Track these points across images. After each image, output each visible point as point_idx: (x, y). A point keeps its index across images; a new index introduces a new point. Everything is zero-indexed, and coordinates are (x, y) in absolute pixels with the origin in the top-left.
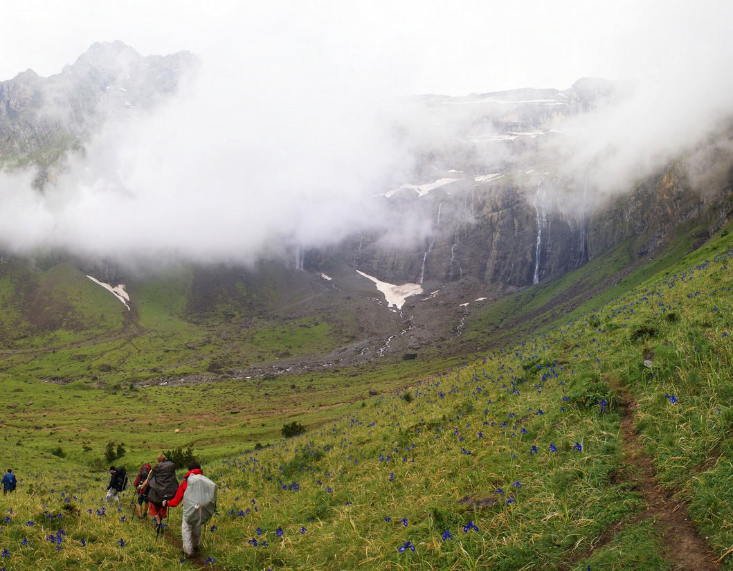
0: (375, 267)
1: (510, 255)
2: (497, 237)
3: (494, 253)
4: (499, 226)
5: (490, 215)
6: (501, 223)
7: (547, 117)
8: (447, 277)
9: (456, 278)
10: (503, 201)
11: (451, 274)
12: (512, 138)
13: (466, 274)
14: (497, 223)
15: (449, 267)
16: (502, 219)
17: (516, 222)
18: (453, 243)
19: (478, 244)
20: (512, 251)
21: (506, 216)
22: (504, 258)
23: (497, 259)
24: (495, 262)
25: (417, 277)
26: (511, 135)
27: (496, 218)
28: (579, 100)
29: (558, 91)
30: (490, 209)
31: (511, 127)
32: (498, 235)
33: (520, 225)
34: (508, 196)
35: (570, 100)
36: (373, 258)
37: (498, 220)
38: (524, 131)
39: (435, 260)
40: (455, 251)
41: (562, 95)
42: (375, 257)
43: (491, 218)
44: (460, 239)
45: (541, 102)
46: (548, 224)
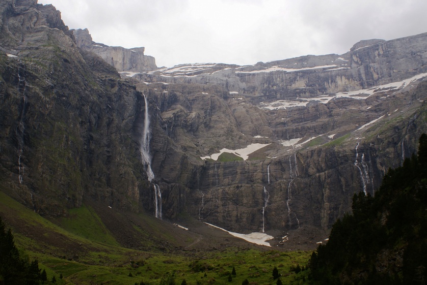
0: (221, 219)
1: (341, 206)
2: (327, 192)
3: (327, 205)
4: (328, 184)
5: (318, 174)
6: (328, 181)
7: (332, 82)
8: (287, 226)
9: (295, 226)
10: (326, 162)
11: (290, 224)
12: (304, 104)
13: (302, 223)
14: (325, 181)
15: (288, 217)
16: (329, 177)
17: (342, 179)
18: (287, 199)
19: (309, 199)
20: (342, 202)
21: (332, 174)
22: (336, 208)
23: (330, 210)
24: (329, 212)
25: (258, 227)
26: (301, 101)
27: (324, 177)
28: (360, 63)
29: (338, 56)
30: (315, 170)
31: (299, 93)
32: (328, 191)
33: (347, 182)
34: (331, 159)
35: (351, 64)
36: (218, 212)
37: (325, 178)
38: (312, 97)
39: (273, 213)
40: (290, 205)
41: (342, 59)
42: (219, 211)
43: (319, 177)
44: (292, 195)
45: (324, 69)
46: (371, 180)
